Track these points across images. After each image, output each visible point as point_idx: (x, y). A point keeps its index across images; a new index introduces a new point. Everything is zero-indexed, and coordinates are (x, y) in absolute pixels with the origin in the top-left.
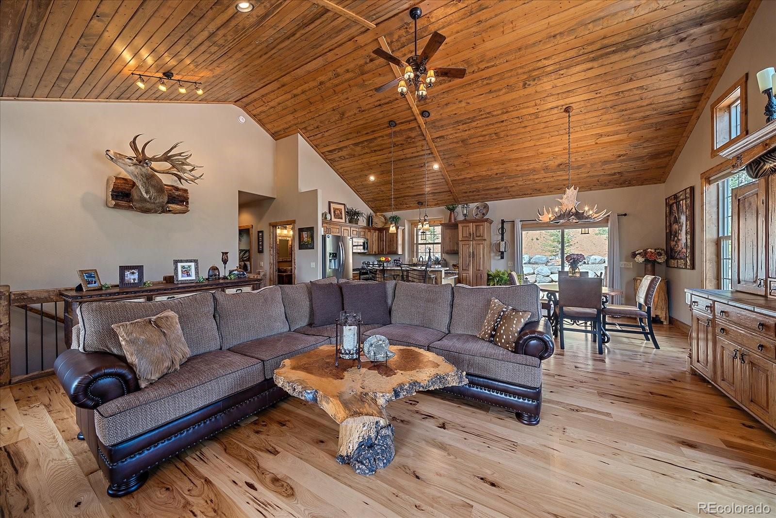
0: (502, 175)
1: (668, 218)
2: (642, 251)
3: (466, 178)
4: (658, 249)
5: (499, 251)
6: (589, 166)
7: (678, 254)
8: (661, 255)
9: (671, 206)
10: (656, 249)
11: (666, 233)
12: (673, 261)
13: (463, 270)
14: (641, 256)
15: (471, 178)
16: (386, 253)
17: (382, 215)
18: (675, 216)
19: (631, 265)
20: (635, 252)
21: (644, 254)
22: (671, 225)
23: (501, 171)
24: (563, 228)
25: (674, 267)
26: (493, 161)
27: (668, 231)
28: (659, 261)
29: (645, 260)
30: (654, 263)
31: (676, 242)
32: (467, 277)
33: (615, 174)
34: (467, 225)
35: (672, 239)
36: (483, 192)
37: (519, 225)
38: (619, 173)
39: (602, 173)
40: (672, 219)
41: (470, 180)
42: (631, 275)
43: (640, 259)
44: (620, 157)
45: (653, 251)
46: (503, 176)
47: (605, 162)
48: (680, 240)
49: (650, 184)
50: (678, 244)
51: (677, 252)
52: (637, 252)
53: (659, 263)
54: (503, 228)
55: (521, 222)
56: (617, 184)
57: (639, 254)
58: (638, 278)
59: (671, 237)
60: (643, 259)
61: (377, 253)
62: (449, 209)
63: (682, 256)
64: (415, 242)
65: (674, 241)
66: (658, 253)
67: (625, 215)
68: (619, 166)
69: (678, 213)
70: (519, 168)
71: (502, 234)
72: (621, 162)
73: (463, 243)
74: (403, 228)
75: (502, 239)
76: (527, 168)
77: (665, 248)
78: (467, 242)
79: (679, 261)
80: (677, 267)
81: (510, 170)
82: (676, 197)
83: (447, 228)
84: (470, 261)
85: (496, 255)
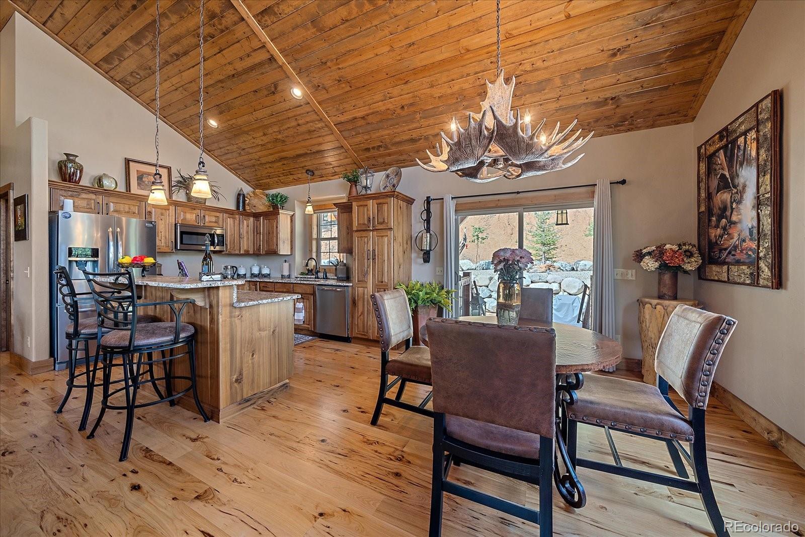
0: (412, 109)
1: (703, 185)
2: (654, 248)
3: (355, 118)
4: (685, 244)
5: (422, 250)
6: (558, 82)
7: (730, 253)
8: (691, 255)
9: (710, 159)
10: (679, 245)
11: (699, 213)
12: (715, 268)
13: (358, 281)
14: (653, 258)
15: (363, 118)
16: (264, 253)
17: (263, 194)
18: (723, 176)
19: (631, 275)
20: (641, 250)
21: (659, 253)
22: (709, 197)
23: (407, 99)
24: (521, 209)
25: (719, 281)
26: (385, 76)
27: (703, 209)
28: (688, 267)
29: (660, 266)
30: (676, 271)
31: (724, 229)
32: (364, 294)
33: (605, 102)
34: (364, 203)
35: (713, 223)
36: (394, 149)
37: (451, 206)
38: (612, 99)
39: (582, 100)
40: (714, 183)
41: (362, 122)
42: (633, 293)
43: (650, 264)
44: (614, 55)
45: (675, 248)
46: (415, 112)
47: (589, 71)
48: (735, 223)
49: (668, 124)
50: (730, 231)
51: (726, 249)
52: (644, 251)
53: (686, 272)
54: (428, 211)
55: (455, 201)
56: (609, 126)
57: (649, 253)
58: (647, 300)
59: (710, 221)
60: (657, 264)
61: (251, 252)
62: (349, 180)
63: (743, 257)
64: (315, 236)
65: (717, 226)
66: (685, 251)
67: (623, 182)
68: (614, 81)
69: (730, 166)
70: (437, 92)
71: (428, 221)
72: (616, 70)
73: (359, 234)
74: (292, 213)
75: (428, 230)
76: (449, 91)
77: (695, 242)
78: (364, 234)
79: (734, 269)
80: (728, 282)
81: (422, 96)
82: (724, 133)
83: (343, 211)
84: (369, 267)
85: (418, 257)
